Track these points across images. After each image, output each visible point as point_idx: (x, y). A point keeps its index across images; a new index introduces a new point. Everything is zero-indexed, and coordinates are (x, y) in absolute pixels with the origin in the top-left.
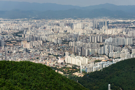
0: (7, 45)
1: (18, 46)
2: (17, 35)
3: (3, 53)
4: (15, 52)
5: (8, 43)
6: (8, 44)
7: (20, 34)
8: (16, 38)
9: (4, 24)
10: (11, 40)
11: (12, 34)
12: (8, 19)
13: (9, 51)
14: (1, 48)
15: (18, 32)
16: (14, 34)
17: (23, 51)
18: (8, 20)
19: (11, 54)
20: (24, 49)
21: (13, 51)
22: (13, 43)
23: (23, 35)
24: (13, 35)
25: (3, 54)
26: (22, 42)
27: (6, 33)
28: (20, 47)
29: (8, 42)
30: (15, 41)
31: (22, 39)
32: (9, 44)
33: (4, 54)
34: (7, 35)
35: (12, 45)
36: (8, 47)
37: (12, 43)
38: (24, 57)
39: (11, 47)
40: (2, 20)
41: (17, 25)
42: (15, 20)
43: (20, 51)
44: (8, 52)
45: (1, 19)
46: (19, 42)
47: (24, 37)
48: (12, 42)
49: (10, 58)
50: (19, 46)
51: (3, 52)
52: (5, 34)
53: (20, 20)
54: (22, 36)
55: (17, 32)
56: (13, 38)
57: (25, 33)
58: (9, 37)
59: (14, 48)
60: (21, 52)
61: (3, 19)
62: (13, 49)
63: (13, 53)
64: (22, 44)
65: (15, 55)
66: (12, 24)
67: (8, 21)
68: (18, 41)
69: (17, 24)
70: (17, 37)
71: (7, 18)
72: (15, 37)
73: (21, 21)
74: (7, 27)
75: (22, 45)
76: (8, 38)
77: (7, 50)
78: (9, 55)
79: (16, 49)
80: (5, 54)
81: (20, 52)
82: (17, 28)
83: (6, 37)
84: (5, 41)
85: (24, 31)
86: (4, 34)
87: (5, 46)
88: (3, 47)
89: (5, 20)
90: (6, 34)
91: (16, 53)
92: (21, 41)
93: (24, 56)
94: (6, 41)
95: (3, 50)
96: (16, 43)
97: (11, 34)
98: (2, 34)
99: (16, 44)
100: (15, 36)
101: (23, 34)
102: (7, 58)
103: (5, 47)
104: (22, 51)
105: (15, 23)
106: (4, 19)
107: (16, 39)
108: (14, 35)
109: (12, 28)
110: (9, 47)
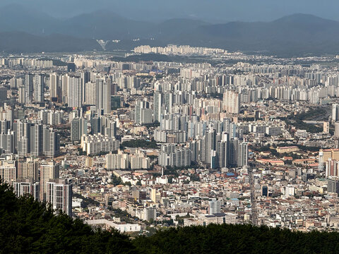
0: (261, 161)
1: (304, 171)
2: (300, 125)
3: (245, 195)
4: (290, 191)
5: (265, 154)
6: (264, 158)
7: (315, 119)
8: (296, 134)
9: (251, 77)
10: (276, 142)
11: (282, 119)
12: (266, 58)
13: (269, 188)
14: (237, 175)
15: (307, 110)
16: (290, 117)
17: (325, 189)
18: (268, 62)
19: (274, 202)
20: (329, 184)
21: (282, 189)
22: (286, 154)
23: (326, 125)
24: (283, 122)
25: (243, 199)
26: (321, 153)
27: (257, 113)
28: (311, 171)
29: (266, 149)
30: (294, 150)
31: (322, 139)
32: (270, 161)
33: (248, 198)
34: (260, 122)
35: (280, 163)
36: (264, 172)
37: (279, 156)
38: (327, 217)
39: (277, 173)
40: (243, 61)
41: (302, 81)
42: (297, 63)
43: (312, 188)
44: (261, 191)
45: (237, 58)
46: (310, 155)
47: (332, 132)
48: (279, 150)
49: (272, 216)
50: (308, 168)
51: (244, 189)
52: (252, 119)
53: (313, 62)
54: (321, 130)
55: (304, 112)
56: (286, 134)
57: (334, 118)
58: (267, 132)
59: (287, 178)
60: (317, 194)
61: (245, 57)
62: (284, 179)
63: (283, 198)
64: (321, 160)
65: (293, 207)
66: (280, 75)
67: (264, 66)
68: (303, 148)
69: (302, 76)
70: (301, 132)
71: (264, 54)
72: (292, 133)
73: (317, 67)
74: (259, 89)
75: (320, 167)
76: (266, 135)
77: (259, 182)
78: (268, 204)
79: (294, 182)
80: (252, 197)
81: (311, 195)
82: (303, 96)
83: (255, 130)
84: (250, 147)
85: (330, 110)
86: (248, 119)
87: (252, 165)
88: (245, 169)
89: (252, 62)
90: (257, 119)
91: (296, 196)
92: (317, 149)
93: (327, 213)
94: (256, 148)
95: (242, 183)
96: (295, 157)
97: (278, 118)
98: (243, 116)
99: (298, 161)
100: (294, 128)
101: (326, 120)
102: (260, 215)
103: (250, 171)
104: (321, 191)
105: (292, 73)
106: (247, 54)
107: (297, 139)
108: (288, 123)
109: (282, 93)
110: (269, 172)
